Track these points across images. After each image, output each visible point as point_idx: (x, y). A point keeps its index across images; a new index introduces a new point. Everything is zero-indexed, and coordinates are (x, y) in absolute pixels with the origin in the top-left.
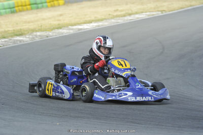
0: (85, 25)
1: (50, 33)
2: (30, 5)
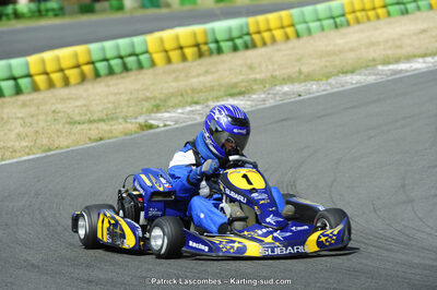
0: (421, 60)
2: (385, 6)
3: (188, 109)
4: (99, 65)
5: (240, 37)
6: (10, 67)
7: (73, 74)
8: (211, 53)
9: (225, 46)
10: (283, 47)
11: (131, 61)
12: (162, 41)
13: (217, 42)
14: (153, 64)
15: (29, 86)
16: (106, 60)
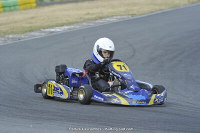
1: (23, 36)
2: (2, 7)
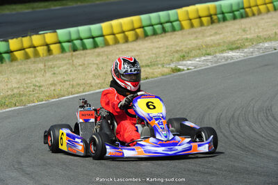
3: (203, 58)
4: (147, 28)
5: (238, 10)
6: (90, 30)
7: (130, 35)
8: (219, 21)
9: (228, 16)
10: (265, 16)
11: (167, 26)
12: (187, 13)
13: (223, 13)
14: (182, 28)
15: (103, 42)
16: (152, 25)
